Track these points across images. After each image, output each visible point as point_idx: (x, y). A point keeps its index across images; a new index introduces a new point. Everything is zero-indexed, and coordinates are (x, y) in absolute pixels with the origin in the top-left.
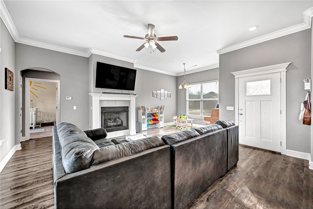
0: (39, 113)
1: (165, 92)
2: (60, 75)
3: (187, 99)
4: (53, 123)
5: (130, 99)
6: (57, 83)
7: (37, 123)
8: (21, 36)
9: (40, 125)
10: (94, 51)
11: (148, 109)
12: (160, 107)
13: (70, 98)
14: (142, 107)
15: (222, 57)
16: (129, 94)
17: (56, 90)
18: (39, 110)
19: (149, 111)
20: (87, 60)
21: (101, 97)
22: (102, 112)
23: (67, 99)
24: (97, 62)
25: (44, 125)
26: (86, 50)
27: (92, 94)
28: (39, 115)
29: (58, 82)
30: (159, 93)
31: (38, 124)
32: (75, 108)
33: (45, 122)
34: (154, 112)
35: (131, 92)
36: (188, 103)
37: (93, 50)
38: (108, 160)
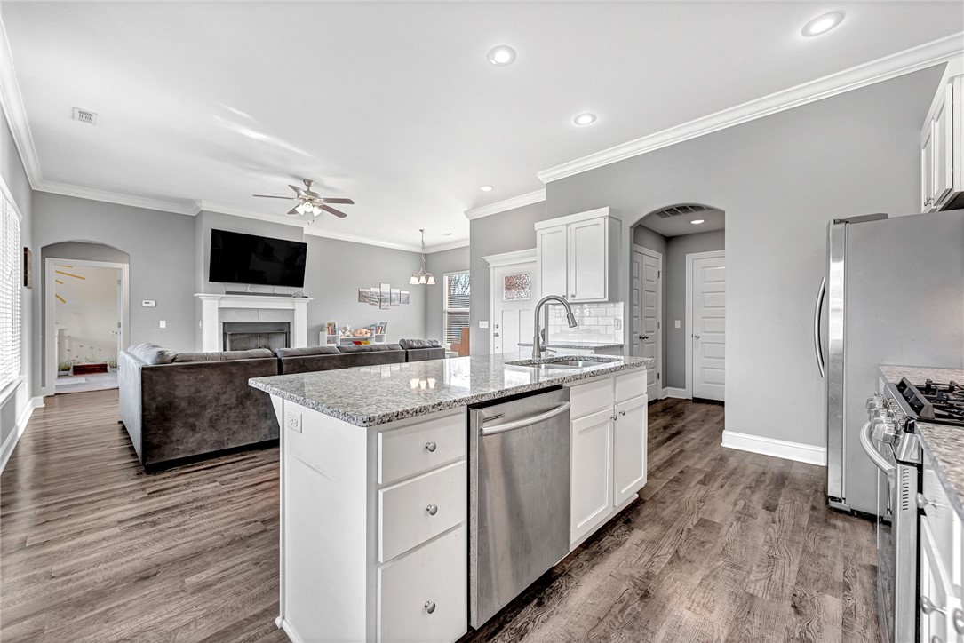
0: (67, 341)
1: (393, 291)
2: (128, 254)
3: (446, 307)
4: (106, 365)
5: (294, 306)
6: (120, 269)
7: (63, 366)
8: (46, 178)
9: (72, 370)
10: (206, 206)
11: (345, 329)
12: (378, 325)
13: (153, 304)
14: (329, 325)
15: (475, 224)
16: (290, 296)
17: (118, 286)
18: (66, 334)
19: (348, 333)
20: (192, 221)
21: (222, 302)
22: (225, 335)
23: (144, 305)
24: (213, 230)
25: (80, 370)
26: (189, 202)
27: (201, 295)
28: (67, 347)
29: (125, 268)
30: (376, 293)
31: (63, 370)
32: (163, 324)
33: (82, 364)
34: (358, 337)
35: (294, 290)
36: (446, 316)
37: (203, 205)
38: (191, 361)
